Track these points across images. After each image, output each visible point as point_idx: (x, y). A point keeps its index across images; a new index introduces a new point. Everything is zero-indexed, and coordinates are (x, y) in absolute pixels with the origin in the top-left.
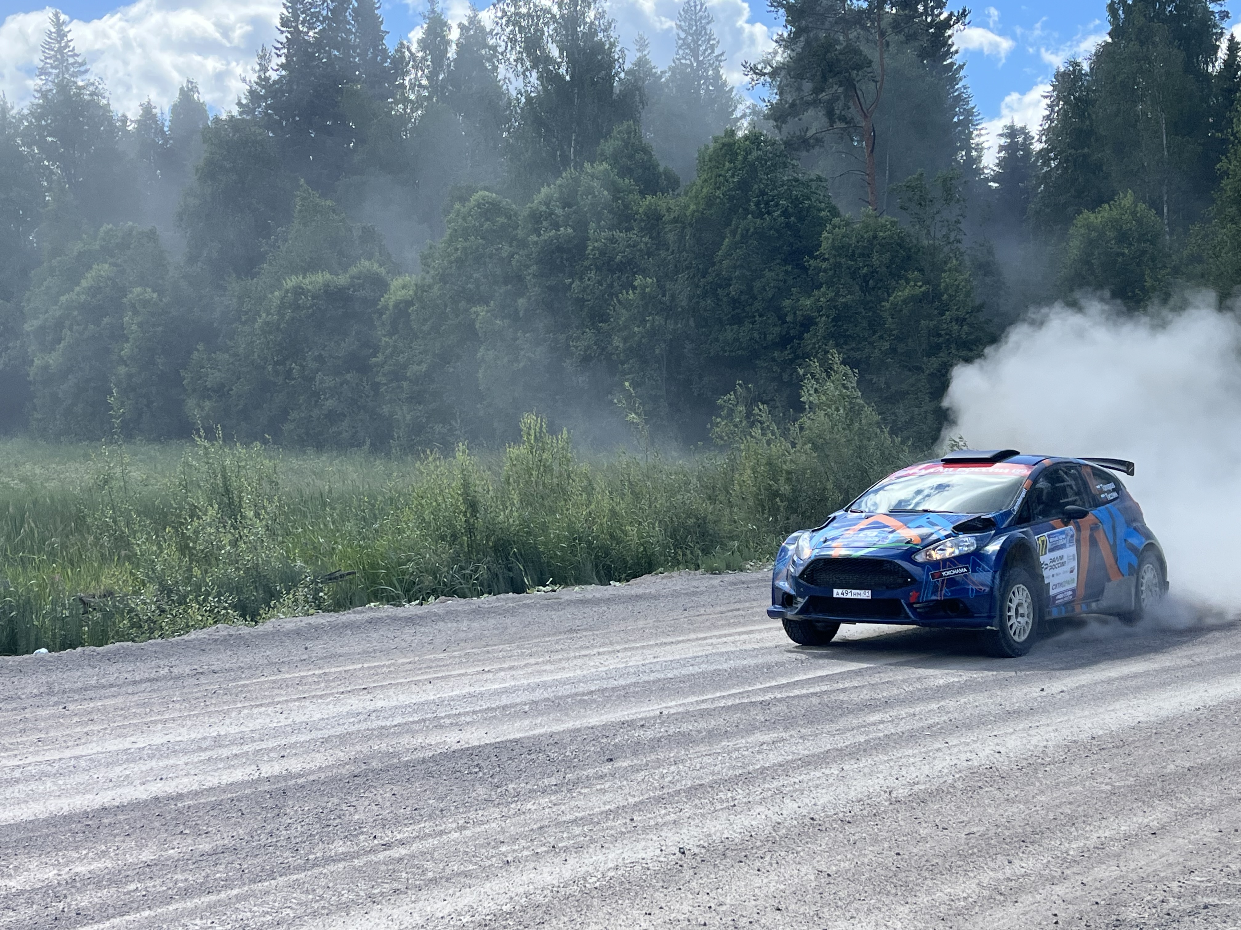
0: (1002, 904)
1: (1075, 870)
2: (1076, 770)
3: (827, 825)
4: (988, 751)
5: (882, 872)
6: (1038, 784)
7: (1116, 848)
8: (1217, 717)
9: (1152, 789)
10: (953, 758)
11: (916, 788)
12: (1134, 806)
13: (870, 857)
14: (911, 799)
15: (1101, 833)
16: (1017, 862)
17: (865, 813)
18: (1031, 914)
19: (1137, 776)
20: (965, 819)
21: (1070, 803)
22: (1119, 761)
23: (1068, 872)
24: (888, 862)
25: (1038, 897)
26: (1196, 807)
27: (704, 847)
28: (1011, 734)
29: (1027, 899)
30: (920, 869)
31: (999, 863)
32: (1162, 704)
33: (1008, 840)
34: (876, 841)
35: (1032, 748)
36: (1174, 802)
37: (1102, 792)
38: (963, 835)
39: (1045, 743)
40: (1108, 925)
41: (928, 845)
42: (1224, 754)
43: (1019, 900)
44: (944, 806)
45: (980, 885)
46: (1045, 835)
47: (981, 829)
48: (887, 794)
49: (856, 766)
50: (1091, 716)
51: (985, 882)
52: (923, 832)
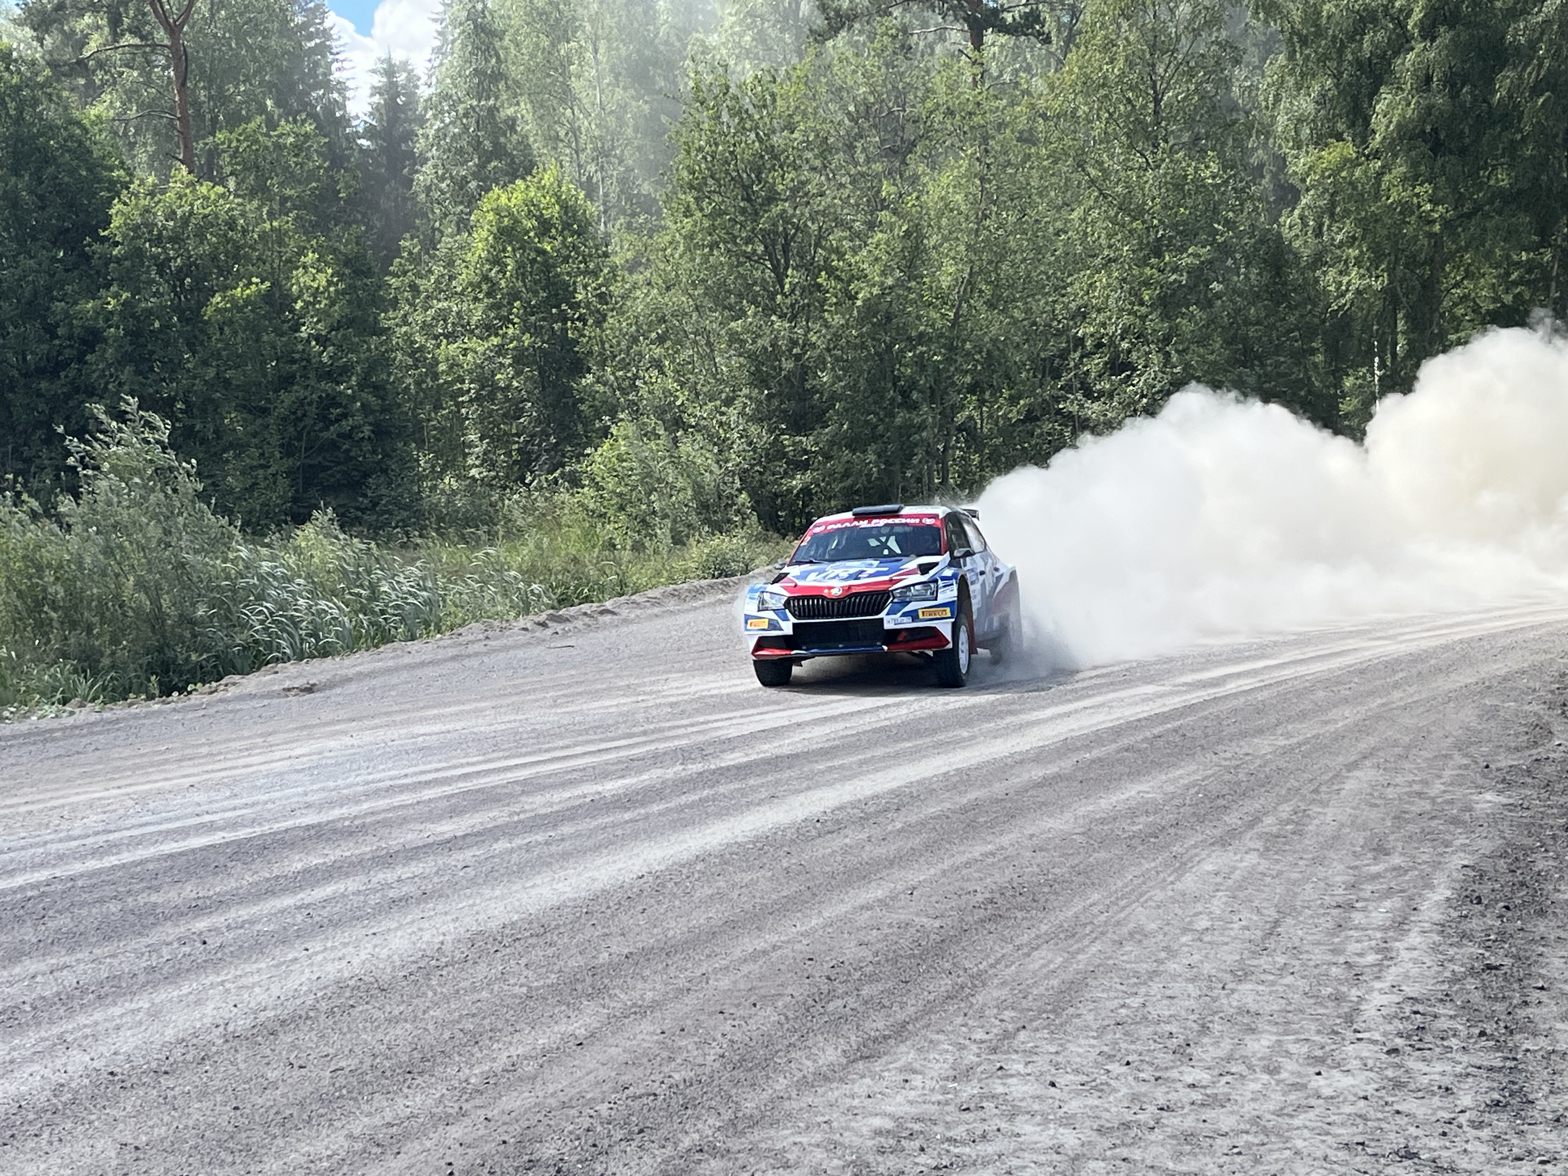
0: (379, 1158)
1: (477, 1102)
2: (482, 970)
3: (135, 1080)
4: (363, 956)
5: (213, 1136)
6: (430, 994)
7: (530, 1068)
8: (664, 886)
9: (579, 987)
10: (315, 969)
11: (262, 1016)
12: (556, 1011)
13: (195, 1117)
14: (255, 1031)
15: (513, 1052)
16: (400, 1101)
17: (189, 1057)
18: (418, 1166)
19: (560, 971)
20: (331, 1051)
21: (474, 1015)
22: (537, 955)
23: (467, 1106)
24: (223, 1121)
25: (428, 1144)
26: (635, 1005)
28: (397, 929)
29: (412, 1147)
30: (267, 1125)
31: (376, 1104)
32: (596, 874)
33: (388, 1074)
34: (203, 1095)
35: (424, 946)
36: (607, 1000)
37: (515, 996)
38: (328, 1074)
39: (441, 938)
40: (517, 1169)
41: (278, 1092)
42: (671, 934)
43: (403, 1150)
44: (302, 1036)
45: (350, 1136)
46: (439, 1060)
47: (353, 1063)
48: (221, 1029)
49: (175, 993)
50: (503, 897)
51: (357, 1132)
52: (272, 1075)
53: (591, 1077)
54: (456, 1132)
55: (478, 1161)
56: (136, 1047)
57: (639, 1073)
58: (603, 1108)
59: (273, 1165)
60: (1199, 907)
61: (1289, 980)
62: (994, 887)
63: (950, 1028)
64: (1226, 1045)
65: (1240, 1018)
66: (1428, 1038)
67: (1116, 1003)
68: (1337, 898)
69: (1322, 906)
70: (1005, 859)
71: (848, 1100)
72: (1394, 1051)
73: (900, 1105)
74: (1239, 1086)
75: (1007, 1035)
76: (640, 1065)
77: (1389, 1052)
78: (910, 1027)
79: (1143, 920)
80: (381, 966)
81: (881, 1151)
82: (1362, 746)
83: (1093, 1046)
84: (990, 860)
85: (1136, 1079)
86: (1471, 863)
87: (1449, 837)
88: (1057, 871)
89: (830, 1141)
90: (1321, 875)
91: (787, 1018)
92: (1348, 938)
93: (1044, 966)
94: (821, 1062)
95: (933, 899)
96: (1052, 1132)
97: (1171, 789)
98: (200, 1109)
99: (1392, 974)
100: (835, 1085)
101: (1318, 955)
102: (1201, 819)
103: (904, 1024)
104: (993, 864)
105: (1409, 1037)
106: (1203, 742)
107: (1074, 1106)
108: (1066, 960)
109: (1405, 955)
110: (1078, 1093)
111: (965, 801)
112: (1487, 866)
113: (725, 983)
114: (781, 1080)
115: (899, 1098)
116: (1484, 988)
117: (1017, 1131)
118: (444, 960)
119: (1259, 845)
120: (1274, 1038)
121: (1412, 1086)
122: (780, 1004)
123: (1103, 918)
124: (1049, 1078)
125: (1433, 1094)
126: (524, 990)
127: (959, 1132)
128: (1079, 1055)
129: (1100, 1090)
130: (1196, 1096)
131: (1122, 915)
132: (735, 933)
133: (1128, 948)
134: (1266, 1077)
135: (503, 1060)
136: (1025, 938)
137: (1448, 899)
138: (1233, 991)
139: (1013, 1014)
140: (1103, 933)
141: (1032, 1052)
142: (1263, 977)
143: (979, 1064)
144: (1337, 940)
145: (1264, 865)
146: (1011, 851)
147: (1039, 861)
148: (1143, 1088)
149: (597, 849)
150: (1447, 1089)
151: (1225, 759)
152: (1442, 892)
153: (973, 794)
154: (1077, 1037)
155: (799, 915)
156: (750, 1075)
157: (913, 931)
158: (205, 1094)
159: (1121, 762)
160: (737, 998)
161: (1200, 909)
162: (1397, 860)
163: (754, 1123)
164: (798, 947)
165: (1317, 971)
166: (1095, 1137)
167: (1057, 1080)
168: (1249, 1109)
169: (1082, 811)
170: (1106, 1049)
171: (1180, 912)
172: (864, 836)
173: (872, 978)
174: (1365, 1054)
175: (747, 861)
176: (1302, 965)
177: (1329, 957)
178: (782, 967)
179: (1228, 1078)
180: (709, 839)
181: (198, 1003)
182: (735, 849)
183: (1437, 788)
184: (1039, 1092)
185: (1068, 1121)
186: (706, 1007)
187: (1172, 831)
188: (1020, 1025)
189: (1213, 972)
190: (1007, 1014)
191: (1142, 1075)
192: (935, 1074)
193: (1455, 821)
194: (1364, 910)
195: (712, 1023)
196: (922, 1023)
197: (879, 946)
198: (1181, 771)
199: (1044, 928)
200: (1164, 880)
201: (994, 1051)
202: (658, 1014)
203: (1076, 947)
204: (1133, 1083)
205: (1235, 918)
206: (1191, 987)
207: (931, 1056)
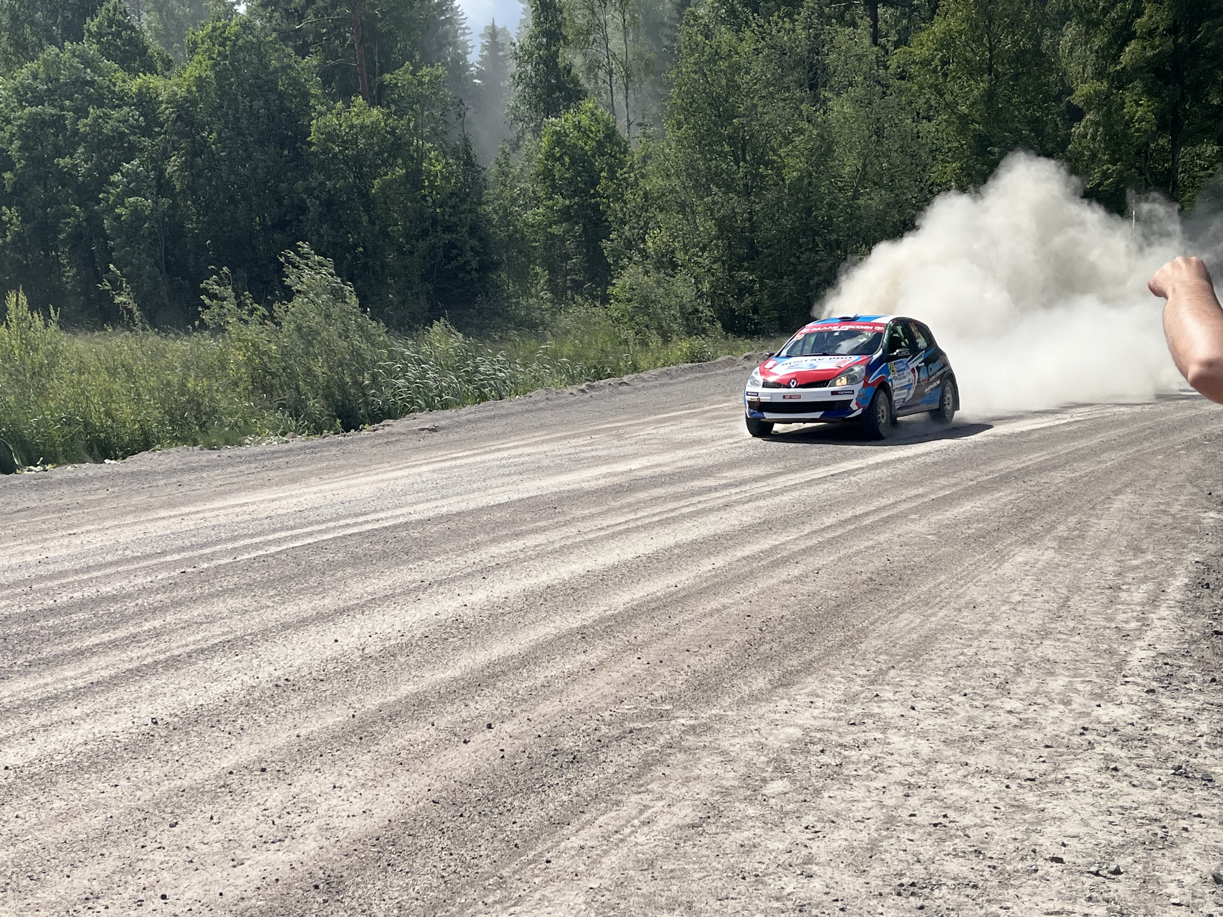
17: (338, 670)
27: (177, 715)
53: (599, 693)
54: (508, 727)
56: (305, 662)
57: (631, 690)
60: (1014, 586)
61: (1077, 638)
62: (873, 569)
63: (843, 667)
64: (1034, 684)
65: (1043, 664)
66: (1175, 682)
67: (957, 651)
68: (1109, 582)
69: (1099, 587)
70: (881, 550)
71: (772, 715)
72: (1152, 691)
73: (807, 719)
74: (1042, 713)
75: (882, 672)
77: (1147, 692)
78: (815, 665)
79: (975, 595)
81: (793, 751)
82: (1124, 479)
83: (941, 682)
84: (871, 551)
85: (971, 706)
86: (1201, 560)
87: (1185, 542)
88: (916, 559)
89: (759, 743)
90: (1097, 566)
91: (731, 656)
92: (1117, 610)
93: (907, 625)
94: (754, 688)
95: (832, 577)
96: (912, 742)
97: (993, 505)
99: (1149, 636)
100: (763, 704)
101: (1097, 621)
102: (1015, 526)
103: (811, 663)
104: (873, 554)
105: (1161, 681)
107: (927, 724)
108: (922, 621)
109: (1157, 623)
110: (931, 715)
112: (1213, 562)
113: (690, 631)
115: (807, 714)
116: (1214, 647)
117: (888, 740)
119: (1055, 544)
120: (1067, 679)
121: (1165, 717)
123: (947, 593)
124: (910, 704)
125: (1180, 723)
127: (848, 739)
128: (931, 688)
129: (944, 712)
131: (961, 591)
133: (965, 614)
134: (1062, 707)
136: (894, 607)
137: (1186, 585)
138: (1038, 645)
139: (885, 658)
140: (948, 603)
141: (899, 684)
142: (1059, 636)
143: (862, 692)
144: (1109, 611)
145: (1058, 558)
146: (885, 546)
148: (976, 712)
150: (1190, 719)
151: (1031, 486)
152: (1181, 581)
154: (930, 675)
155: (742, 585)
156: (705, 695)
157: (818, 598)
160: (699, 641)
161: (1015, 588)
162: (1150, 557)
163: (707, 728)
164: (742, 607)
165: (1097, 633)
166: (942, 746)
167: (916, 705)
168: (1050, 730)
169: (933, 520)
170: (949, 684)
171: (1001, 590)
173: (790, 630)
174: (1131, 692)
176: (1086, 628)
177: (1105, 623)
178: (730, 621)
179: (1035, 707)
183: (1175, 508)
184: (903, 713)
185: (924, 735)
186: (678, 647)
187: (995, 534)
188: (891, 665)
189: (1024, 632)
190: (882, 658)
191: (975, 703)
192: (832, 698)
193: (1190, 531)
194: (1128, 590)
195: (681, 658)
196: (824, 662)
197: (795, 608)
198: (1000, 494)
199: (907, 598)
200: (990, 567)
201: (872, 683)
202: (645, 651)
203: (930, 612)
204: (969, 709)
205: (1039, 594)
206: (1009, 642)
207: (829, 686)
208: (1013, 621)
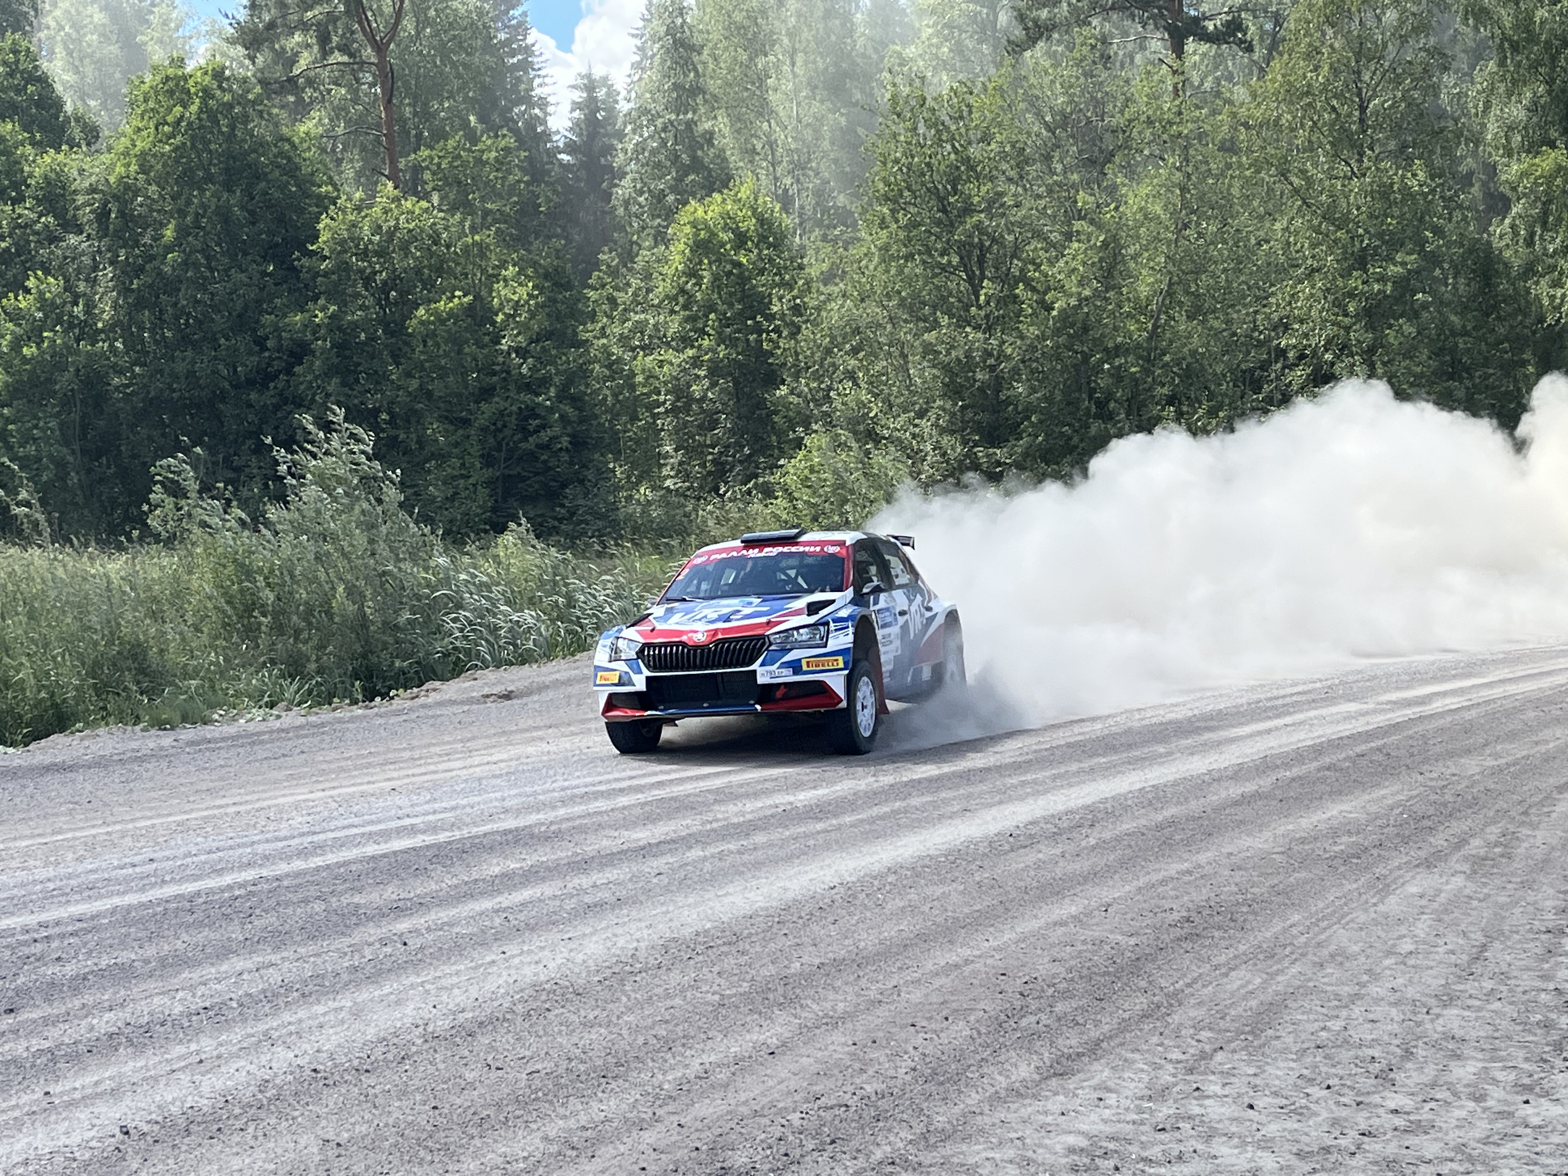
0: (574, 1161)
1: (670, 1108)
2: (675, 978)
3: (337, 1078)
4: (559, 961)
5: (413, 1134)
6: (624, 999)
7: (722, 1076)
8: (856, 898)
9: (771, 996)
10: (513, 972)
11: (461, 1017)
12: (748, 1019)
13: (395, 1115)
14: (453, 1032)
15: (705, 1059)
16: (595, 1105)
17: (390, 1056)
18: (612, 1170)
19: (753, 980)
20: (527, 1053)
21: (667, 1022)
22: (729, 963)
23: (660, 1112)
24: (422, 1120)
25: (622, 1148)
26: (826, 1016)
27: (157, 1123)
28: (592, 934)
29: (606, 1151)
30: (464, 1125)
31: (571, 1107)
32: (788, 884)
33: (583, 1077)
34: (403, 1093)
35: (618, 952)
36: (799, 1010)
37: (708, 1003)
38: (524, 1076)
39: (635, 944)
41: (476, 1093)
42: (862, 944)
43: (597, 1153)
44: (499, 1038)
45: (546, 1139)
46: (632, 1066)
47: (549, 1065)
48: (421, 1029)
49: (376, 993)
50: (696, 905)
51: (552, 1134)
52: (470, 1076)
53: (782, 1087)
54: (649, 1137)
55: (671, 1167)
56: (339, 1045)
57: (830, 1084)
58: (795, 1118)
59: (471, 1165)
60: (1403, 930)
61: (1497, 1005)
62: (1191, 905)
63: (1146, 1048)
64: (1431, 1071)
65: (1444, 1043)
67: (1317, 1025)
68: (1546, 924)
69: (1531, 931)
70: (1202, 877)
71: (1041, 1117)
73: (1094, 1123)
74: (1443, 1113)
75: (1204, 1056)
76: (832, 1076)
78: (1104, 1045)
79: (1345, 943)
80: (577, 970)
83: (1292, 1069)
84: (1187, 878)
85: (1337, 1103)
88: (1255, 890)
89: (1024, 1158)
90: (1529, 899)
91: (979, 1033)
92: (1558, 964)
93: (1242, 987)
94: (1013, 1078)
95: (1128, 916)
97: (1373, 809)
98: (400, 1108)
100: (1028, 1101)
101: (1527, 981)
102: (1405, 840)
103: (1098, 1043)
104: (1189, 883)
106: (1409, 761)
107: (1272, 1129)
108: (1264, 982)
110: (1277, 1116)
111: (1160, 818)
113: (917, 996)
114: (974, 1095)
115: (1093, 1117)
117: (1213, 1152)
118: (639, 966)
119: (1466, 867)
120: (1480, 1065)
122: (972, 1018)
123: (1303, 939)
124: (1247, 1101)
126: (717, 997)
127: (1154, 1152)
128: (1278, 1077)
129: (1300, 1113)
130: (1399, 1122)
131: (1323, 937)
132: (926, 946)
133: (1329, 971)
134: (1471, 1105)
135: (695, 1067)
136: (1223, 959)
138: (1438, 1016)
139: (1210, 1034)
140: (1303, 955)
141: (1231, 1073)
142: (1470, 1002)
143: (1175, 1085)
144: (1546, 966)
145: (1470, 888)
146: (1208, 870)
147: (1237, 880)
148: (1344, 1113)
149: (789, 859)
151: (1432, 779)
153: (1171, 811)
154: (1275, 1059)
155: (992, 929)
156: (941, 1089)
157: (1107, 948)
158: (404, 1093)
159: (1323, 780)
160: (929, 1011)
161: (1405, 932)
163: (946, 1137)
164: (990, 961)
165: (1526, 997)
166: (1294, 1161)
167: (1255, 1103)
168: (1453, 1136)
169: (1281, 830)
170: (1305, 1072)
171: (1383, 935)
172: (1058, 851)
173: (1066, 995)
175: (939, 874)
176: (1510, 991)
177: (1539, 984)
178: (974, 981)
179: (1433, 1104)
180: (901, 851)
181: (398, 1003)
182: (927, 861)
184: (1236, 1114)
185: (1266, 1144)
186: (898, 1020)
187: (1375, 852)
188: (1217, 1046)
189: (1418, 996)
190: (1205, 1035)
191: (1343, 1099)
192: (1130, 1093)
195: (903, 1035)
196: (1117, 1041)
197: (1073, 963)
198: (1383, 792)
199: (1242, 948)
200: (1367, 902)
201: (1191, 1071)
202: (849, 1025)
203: (1275, 968)
204: (1334, 1107)
205: (1441, 942)
206: (1394, 1011)
207: (1126, 1075)
208: (1401, 981)
